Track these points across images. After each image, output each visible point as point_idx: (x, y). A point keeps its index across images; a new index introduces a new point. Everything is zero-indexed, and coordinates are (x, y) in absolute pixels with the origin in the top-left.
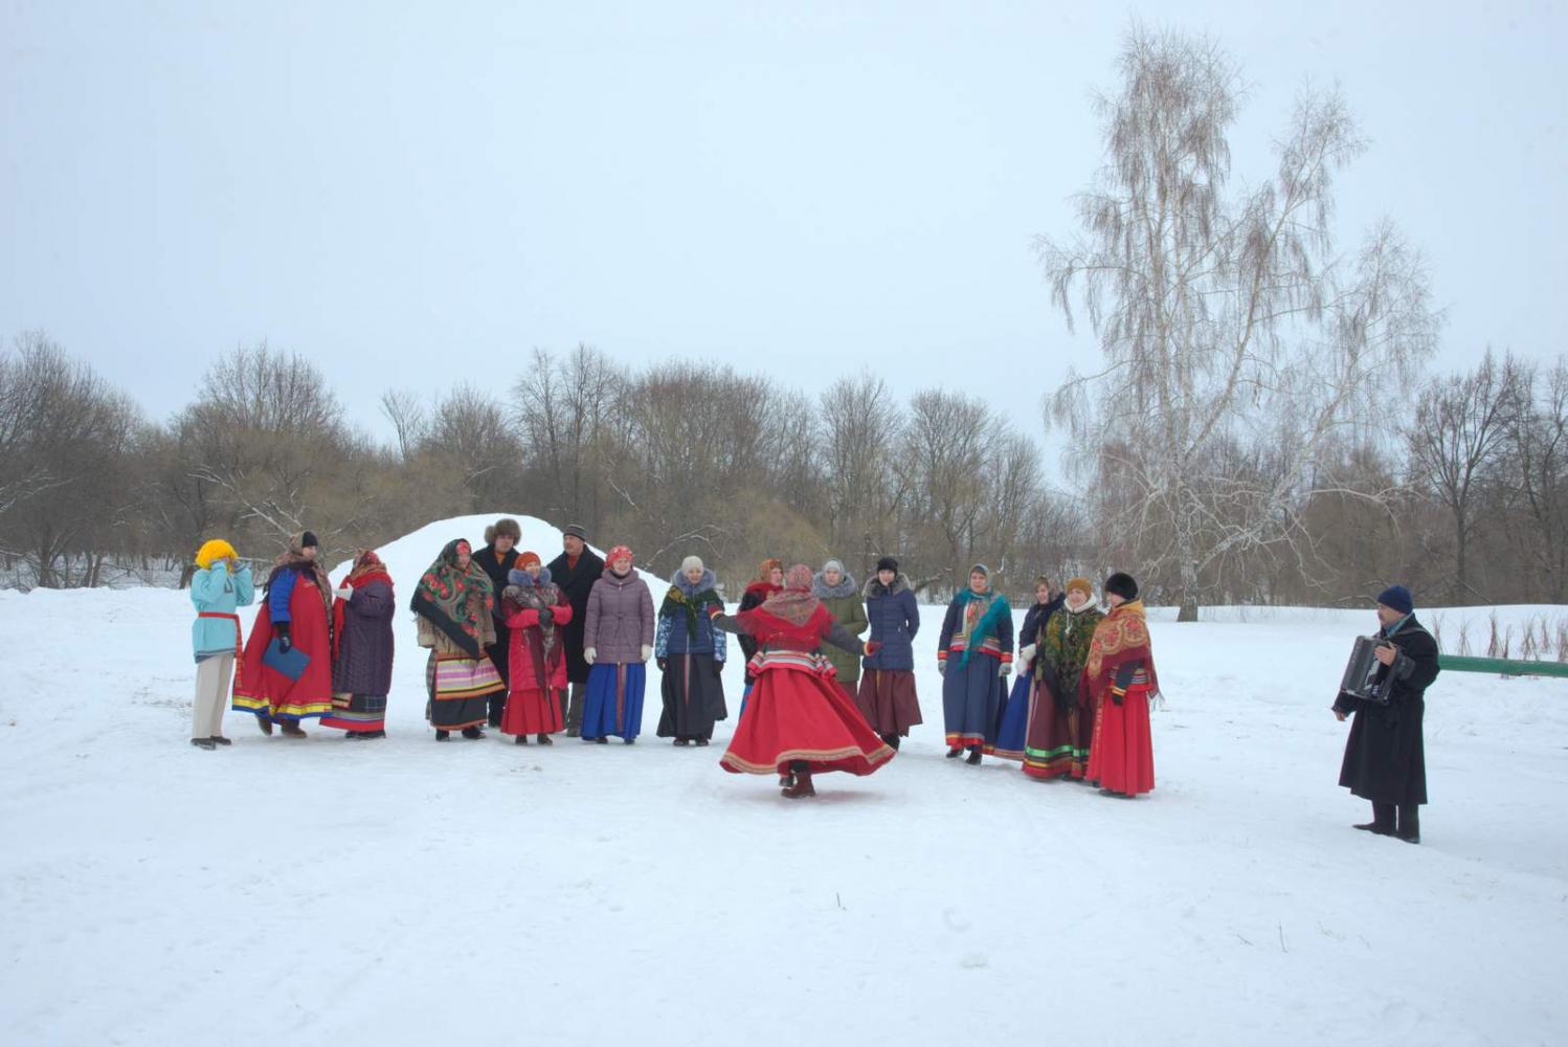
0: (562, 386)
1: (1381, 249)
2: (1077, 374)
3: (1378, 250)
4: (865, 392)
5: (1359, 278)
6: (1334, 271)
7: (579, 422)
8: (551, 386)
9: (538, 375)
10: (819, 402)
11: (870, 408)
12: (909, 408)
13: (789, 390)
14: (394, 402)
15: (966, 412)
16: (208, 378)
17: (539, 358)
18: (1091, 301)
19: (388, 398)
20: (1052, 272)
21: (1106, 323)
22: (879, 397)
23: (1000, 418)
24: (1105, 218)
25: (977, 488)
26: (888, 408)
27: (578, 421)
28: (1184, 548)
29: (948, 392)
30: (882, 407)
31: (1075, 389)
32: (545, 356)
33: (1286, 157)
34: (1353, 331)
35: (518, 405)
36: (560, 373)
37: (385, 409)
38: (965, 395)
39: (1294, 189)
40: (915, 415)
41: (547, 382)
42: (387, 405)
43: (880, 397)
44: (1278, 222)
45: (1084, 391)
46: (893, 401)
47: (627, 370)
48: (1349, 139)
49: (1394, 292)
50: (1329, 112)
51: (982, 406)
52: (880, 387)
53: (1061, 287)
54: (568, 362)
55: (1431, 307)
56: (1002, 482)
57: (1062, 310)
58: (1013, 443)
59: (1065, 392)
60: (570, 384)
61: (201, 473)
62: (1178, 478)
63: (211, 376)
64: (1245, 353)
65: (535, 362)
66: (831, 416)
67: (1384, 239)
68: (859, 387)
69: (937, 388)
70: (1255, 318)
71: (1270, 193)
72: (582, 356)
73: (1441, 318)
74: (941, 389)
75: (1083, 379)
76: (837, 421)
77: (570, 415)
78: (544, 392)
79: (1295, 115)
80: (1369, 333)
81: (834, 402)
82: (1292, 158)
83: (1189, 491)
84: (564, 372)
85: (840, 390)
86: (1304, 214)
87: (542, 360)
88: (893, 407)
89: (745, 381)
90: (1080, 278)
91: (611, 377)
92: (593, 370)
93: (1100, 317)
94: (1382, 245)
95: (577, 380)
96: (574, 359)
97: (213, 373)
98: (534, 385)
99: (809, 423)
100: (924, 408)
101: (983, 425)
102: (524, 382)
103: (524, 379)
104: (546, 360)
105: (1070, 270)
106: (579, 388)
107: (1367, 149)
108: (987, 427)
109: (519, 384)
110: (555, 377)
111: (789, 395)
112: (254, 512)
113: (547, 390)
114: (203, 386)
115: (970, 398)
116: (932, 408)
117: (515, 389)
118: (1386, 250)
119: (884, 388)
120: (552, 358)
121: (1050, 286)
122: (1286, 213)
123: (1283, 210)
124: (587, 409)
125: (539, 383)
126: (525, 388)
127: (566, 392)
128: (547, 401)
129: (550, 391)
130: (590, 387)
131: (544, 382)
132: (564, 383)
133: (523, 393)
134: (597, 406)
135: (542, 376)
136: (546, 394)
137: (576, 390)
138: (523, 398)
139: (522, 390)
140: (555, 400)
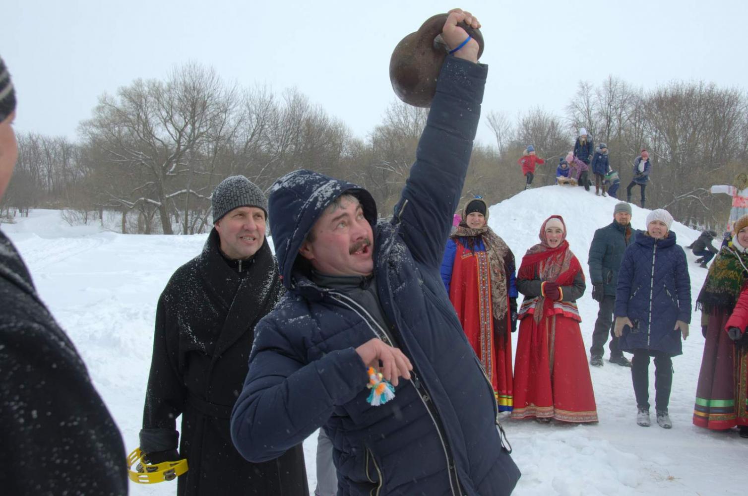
0: (598, 104)
7: (609, 126)
8: (591, 104)
9: (582, 98)
14: (494, 119)
16: (388, 112)
17: (583, 87)
19: (490, 117)
32: (587, 86)
35: (570, 117)
36: (596, 96)
37: (489, 123)
41: (588, 102)
42: (490, 121)
47: (641, 91)
54: (602, 88)
60: (603, 102)
61: (384, 166)
63: (390, 110)
65: (580, 89)
72: (610, 84)
77: (603, 121)
78: (586, 108)
84: (599, 95)
87: (584, 88)
91: (630, 95)
92: (618, 93)
95: (607, 98)
96: (605, 87)
97: (390, 109)
98: (580, 104)
102: (573, 103)
103: (574, 101)
104: (588, 88)
106: (609, 104)
109: (571, 104)
110: (593, 98)
114: (385, 116)
117: (568, 107)
120: (591, 87)
124: (614, 117)
125: (583, 102)
126: (574, 106)
127: (600, 107)
128: (588, 113)
129: (590, 107)
130: (616, 103)
131: (586, 102)
132: (599, 101)
133: (573, 110)
134: (620, 115)
135: (585, 98)
136: (588, 109)
137: (607, 106)
138: (573, 113)
139: (572, 108)
140: (593, 112)
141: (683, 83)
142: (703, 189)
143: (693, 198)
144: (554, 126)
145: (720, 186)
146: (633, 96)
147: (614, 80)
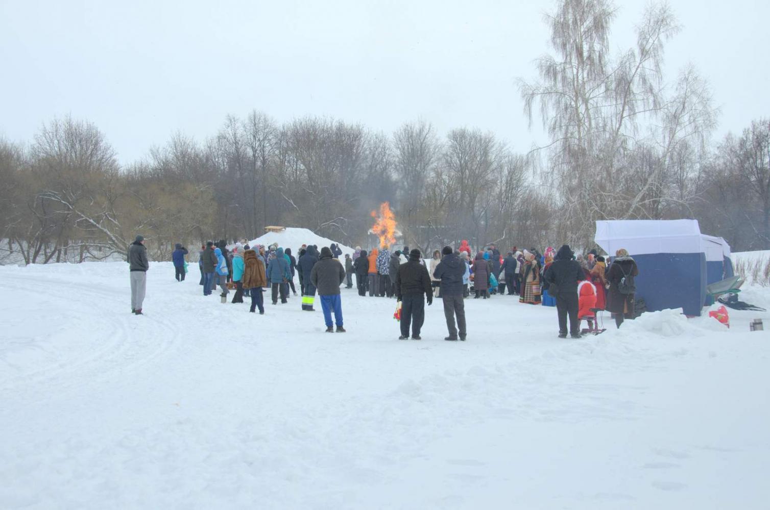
0: (244, 135)
1: (688, 79)
2: (536, 145)
3: (686, 79)
4: (420, 131)
5: (675, 95)
6: (662, 93)
8: (238, 136)
9: (229, 129)
10: (393, 137)
11: (424, 140)
12: (447, 139)
13: (375, 133)
15: (481, 140)
17: (231, 121)
18: (543, 109)
20: (525, 96)
21: (550, 122)
23: (502, 142)
24: (551, 71)
25: (488, 186)
26: (434, 141)
27: (254, 156)
28: (590, 228)
29: (470, 129)
30: (431, 140)
31: (535, 153)
32: (234, 119)
33: (641, 36)
34: (674, 119)
39: (644, 53)
40: (450, 143)
41: (235, 134)
43: (430, 134)
44: (636, 67)
45: (540, 154)
46: (437, 136)
48: (672, 24)
49: (695, 99)
50: (662, 12)
51: (491, 136)
52: (430, 128)
53: (528, 104)
54: (247, 121)
55: (714, 106)
56: (504, 182)
57: (528, 117)
58: (510, 157)
59: (530, 154)
60: (249, 134)
62: (586, 195)
64: (619, 133)
65: (228, 122)
66: (400, 146)
67: (689, 73)
68: (417, 128)
70: (624, 116)
71: (633, 54)
72: (255, 117)
73: (718, 111)
75: (539, 148)
76: (404, 149)
77: (249, 151)
78: (234, 140)
79: (645, 15)
80: (681, 120)
81: (401, 137)
82: (643, 37)
83: (592, 201)
84: (244, 126)
85: (405, 130)
86: (649, 64)
87: (231, 120)
88: (437, 140)
90: (538, 98)
91: (271, 129)
93: (547, 119)
94: (688, 77)
95: (252, 131)
96: (250, 119)
97: (39, 134)
98: (227, 135)
99: (388, 152)
100: (455, 139)
101: (492, 147)
102: (221, 134)
103: (221, 131)
104: (235, 121)
105: (533, 94)
107: (681, 30)
108: (494, 149)
109: (218, 134)
110: (240, 130)
111: (375, 135)
112: (83, 217)
113: (235, 138)
115: (484, 132)
116: (459, 137)
117: (216, 138)
118: (690, 79)
119: (432, 128)
120: (238, 119)
121: (523, 103)
122: (640, 64)
123: (639, 62)
124: (259, 149)
125: (231, 134)
126: (221, 138)
127: (246, 138)
128: (236, 145)
129: (238, 139)
130: (260, 135)
132: (245, 133)
135: (233, 130)
137: (252, 138)
140: (240, 143)
141: (316, 118)
142: (342, 218)
143: (334, 225)
146: (275, 129)
147: (257, 113)
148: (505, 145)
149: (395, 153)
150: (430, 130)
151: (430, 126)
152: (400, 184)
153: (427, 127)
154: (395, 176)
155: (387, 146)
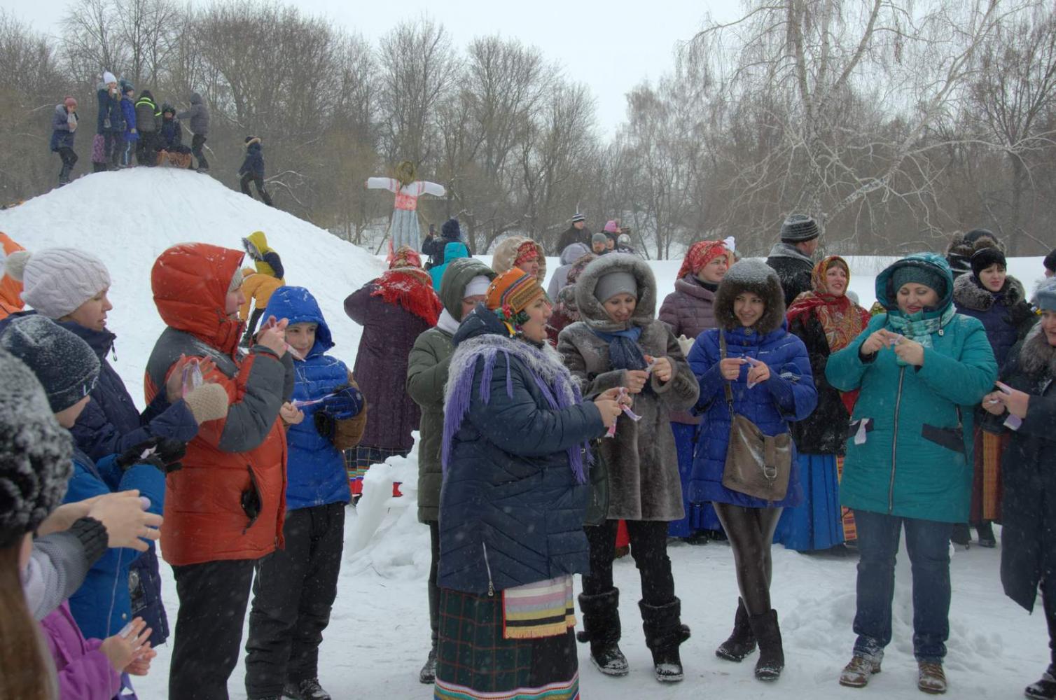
0: (117, 20)
2: (713, 21)
4: (425, 37)
7: (138, 61)
8: (106, 20)
9: (90, 7)
10: (379, 45)
11: (430, 53)
12: (468, 54)
13: (350, 35)
15: (520, 59)
22: (439, 43)
23: (553, 66)
26: (447, 54)
27: (137, 59)
29: (505, 40)
30: (441, 54)
31: (710, 36)
36: (114, 6)
38: (520, 43)
40: (473, 62)
41: (100, 15)
46: (452, 47)
47: (189, 7)
51: (537, 54)
52: (440, 33)
60: (126, 18)
68: (418, 33)
69: (495, 35)
74: (498, 36)
75: (719, 26)
76: (397, 66)
77: (130, 53)
78: (98, 27)
81: (393, 46)
84: (119, 5)
88: (453, 53)
89: (307, 22)
91: (169, 14)
92: (150, 5)
95: (133, 13)
98: (86, 17)
99: (371, 69)
100: (480, 56)
101: (538, 72)
102: (75, 14)
103: (76, 10)
106: (136, 24)
108: (541, 75)
109: (70, 16)
110: (109, 10)
111: (351, 39)
113: (101, 24)
115: (525, 47)
116: (486, 53)
117: (65, 20)
119: (443, 33)
124: (145, 46)
125: (93, 16)
126: (76, 20)
127: (121, 26)
128: (102, 35)
129: (105, 25)
130: (148, 22)
131: (98, 15)
132: (119, 16)
133: (74, 27)
134: (155, 44)
135: (96, 9)
136: (101, 27)
137: (133, 26)
138: (75, 31)
139: (73, 23)
140: (110, 34)
143: (278, 185)
144: (43, 51)
145: (380, 179)
146: (175, 13)
148: (556, 70)
149: (382, 72)
150: (441, 36)
151: (441, 30)
152: (385, 129)
153: (436, 31)
154: (378, 116)
155: (370, 59)
